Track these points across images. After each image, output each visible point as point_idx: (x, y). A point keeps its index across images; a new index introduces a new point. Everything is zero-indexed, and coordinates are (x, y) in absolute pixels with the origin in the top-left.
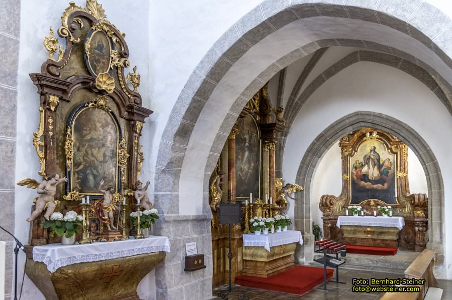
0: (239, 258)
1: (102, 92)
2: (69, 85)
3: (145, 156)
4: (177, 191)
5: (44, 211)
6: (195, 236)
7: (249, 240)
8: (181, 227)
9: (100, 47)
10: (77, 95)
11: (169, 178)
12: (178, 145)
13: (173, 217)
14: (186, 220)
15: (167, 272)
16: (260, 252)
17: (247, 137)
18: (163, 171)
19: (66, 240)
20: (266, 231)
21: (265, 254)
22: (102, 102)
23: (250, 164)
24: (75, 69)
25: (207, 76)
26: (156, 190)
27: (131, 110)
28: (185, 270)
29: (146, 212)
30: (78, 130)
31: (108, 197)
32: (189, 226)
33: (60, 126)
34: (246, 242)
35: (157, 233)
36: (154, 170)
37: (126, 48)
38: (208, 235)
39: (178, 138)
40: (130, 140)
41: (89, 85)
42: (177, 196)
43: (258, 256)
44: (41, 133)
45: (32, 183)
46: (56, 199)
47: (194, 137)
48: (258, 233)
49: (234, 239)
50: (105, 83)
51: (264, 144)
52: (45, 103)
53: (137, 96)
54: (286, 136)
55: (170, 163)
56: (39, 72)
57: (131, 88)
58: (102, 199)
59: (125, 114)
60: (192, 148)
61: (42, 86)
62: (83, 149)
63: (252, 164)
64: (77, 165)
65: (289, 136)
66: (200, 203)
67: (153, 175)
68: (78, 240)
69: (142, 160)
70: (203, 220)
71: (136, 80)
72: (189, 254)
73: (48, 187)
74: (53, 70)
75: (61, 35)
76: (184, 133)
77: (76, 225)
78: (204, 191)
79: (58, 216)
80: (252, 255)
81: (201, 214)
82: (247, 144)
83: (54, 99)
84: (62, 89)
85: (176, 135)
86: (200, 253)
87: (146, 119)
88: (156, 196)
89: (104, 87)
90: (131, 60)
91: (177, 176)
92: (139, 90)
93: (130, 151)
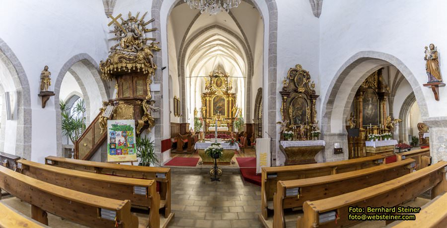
0: (364, 151)
1: (301, 92)
2: (290, 93)
3: (317, 112)
4: (330, 123)
5: (283, 131)
6: (338, 141)
7: (368, 144)
8: (332, 137)
9: (300, 78)
10: (293, 95)
11: (326, 119)
12: (329, 107)
13: (328, 133)
14: (334, 135)
15: (326, 153)
16: (373, 149)
17: (370, 99)
18: (324, 117)
19: (289, 140)
20: (377, 140)
21: (374, 150)
22: (301, 96)
23: (372, 111)
24: (292, 86)
25: (336, 82)
26: (322, 123)
27: (311, 96)
28: (335, 153)
29: (316, 132)
30: (293, 105)
31: (302, 126)
32: (336, 137)
33: (288, 105)
34: (367, 145)
35: (322, 139)
36: (321, 116)
37: (310, 76)
38: (346, 141)
39: (329, 104)
40: (312, 106)
41: (296, 91)
42: (330, 126)
43: (371, 150)
44: (282, 108)
45: (280, 123)
46: (286, 127)
47: (335, 103)
48: (372, 140)
49: (361, 143)
50: (301, 89)
51: (380, 101)
52: (283, 99)
53: (314, 91)
54: (394, 96)
55: (326, 114)
56: (282, 91)
57: (312, 89)
58: (300, 127)
59: (309, 98)
60: (336, 107)
61: (282, 94)
62: (295, 111)
63: (374, 111)
64: (293, 116)
65: (395, 97)
66: (341, 128)
67: (321, 118)
68: (292, 140)
69: (316, 113)
70: (343, 135)
71: (313, 86)
72: (335, 147)
73: (284, 124)
74: (285, 89)
75: (287, 78)
76: (331, 102)
77: (291, 136)
78: (343, 123)
79: (286, 132)
80: (370, 150)
81: (341, 132)
82: (370, 102)
83: (285, 97)
84: (288, 94)
85: (327, 104)
86: (341, 147)
87: (317, 99)
88: (322, 126)
89: (301, 91)
90: (311, 80)
91: (329, 118)
92: (314, 89)
93: (311, 110)
